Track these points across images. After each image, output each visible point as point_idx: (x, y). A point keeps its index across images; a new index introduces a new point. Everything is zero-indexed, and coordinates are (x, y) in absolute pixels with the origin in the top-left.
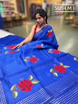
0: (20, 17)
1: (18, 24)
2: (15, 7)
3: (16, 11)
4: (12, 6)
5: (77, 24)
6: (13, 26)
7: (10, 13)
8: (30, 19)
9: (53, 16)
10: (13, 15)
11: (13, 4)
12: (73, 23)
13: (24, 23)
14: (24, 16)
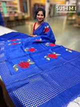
0: (23, 16)
1: (21, 23)
2: (18, 6)
3: (19, 11)
4: (15, 6)
6: (16, 26)
7: (13, 13)
8: (33, 18)
10: (16, 15)
11: (16, 4)
12: (75, 23)
13: (27, 23)
14: (27, 16)
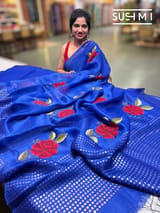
0: (32, 31)
1: (27, 46)
2: (18, 10)
3: (21, 20)
4: (12, 10)
5: (146, 41)
6: (18, 52)
7: (9, 25)
8: (51, 34)
9: (98, 27)
10: (17, 29)
11: (13, 6)
12: (138, 39)
13: (40, 44)
14: (39, 29)
